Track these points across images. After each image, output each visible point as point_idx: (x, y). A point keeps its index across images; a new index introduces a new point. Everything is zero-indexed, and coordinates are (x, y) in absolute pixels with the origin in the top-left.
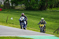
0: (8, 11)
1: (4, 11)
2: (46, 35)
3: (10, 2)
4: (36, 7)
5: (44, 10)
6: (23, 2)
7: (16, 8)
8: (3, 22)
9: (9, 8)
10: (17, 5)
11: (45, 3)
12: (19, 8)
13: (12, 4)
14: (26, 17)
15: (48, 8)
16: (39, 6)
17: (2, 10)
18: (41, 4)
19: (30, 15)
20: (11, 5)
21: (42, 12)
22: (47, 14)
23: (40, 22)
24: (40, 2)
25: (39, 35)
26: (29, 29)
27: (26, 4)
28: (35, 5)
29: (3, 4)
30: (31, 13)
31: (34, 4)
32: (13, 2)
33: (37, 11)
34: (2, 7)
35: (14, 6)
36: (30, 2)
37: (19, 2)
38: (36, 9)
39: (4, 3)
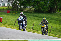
0: (17, 13)
1: (12, 13)
2: (55, 39)
3: (18, 4)
4: (45, 9)
5: (53, 12)
6: (32, 4)
7: (24, 10)
8: (11, 25)
9: (18, 10)
10: (26, 7)
11: (55, 5)
12: (28, 10)
13: (21, 6)
14: (25, 17)
15: (57, 10)
16: (49, 8)
17: (10, 12)
18: (51, 6)
19: (39, 17)
20: (19, 7)
21: (52, 14)
22: (57, 16)
23: (42, 22)
24: (50, 4)
25: (49, 39)
26: (38, 32)
27: (35, 6)
28: (45, 7)
29: (11, 6)
30: (40, 15)
31: (43, 6)
32: (21, 4)
33: (47, 13)
34: (10, 9)
35: (23, 8)
36: (39, 3)
37: (27, 4)
38: (45, 11)
39: (13, 5)
